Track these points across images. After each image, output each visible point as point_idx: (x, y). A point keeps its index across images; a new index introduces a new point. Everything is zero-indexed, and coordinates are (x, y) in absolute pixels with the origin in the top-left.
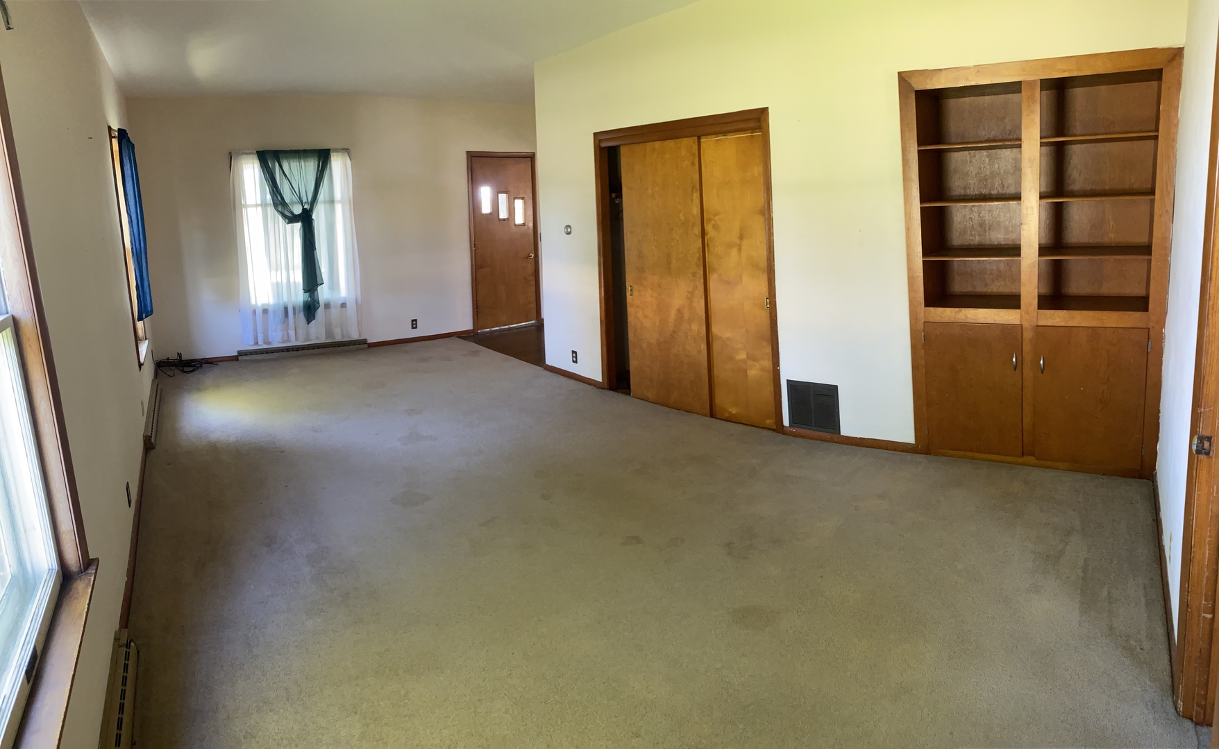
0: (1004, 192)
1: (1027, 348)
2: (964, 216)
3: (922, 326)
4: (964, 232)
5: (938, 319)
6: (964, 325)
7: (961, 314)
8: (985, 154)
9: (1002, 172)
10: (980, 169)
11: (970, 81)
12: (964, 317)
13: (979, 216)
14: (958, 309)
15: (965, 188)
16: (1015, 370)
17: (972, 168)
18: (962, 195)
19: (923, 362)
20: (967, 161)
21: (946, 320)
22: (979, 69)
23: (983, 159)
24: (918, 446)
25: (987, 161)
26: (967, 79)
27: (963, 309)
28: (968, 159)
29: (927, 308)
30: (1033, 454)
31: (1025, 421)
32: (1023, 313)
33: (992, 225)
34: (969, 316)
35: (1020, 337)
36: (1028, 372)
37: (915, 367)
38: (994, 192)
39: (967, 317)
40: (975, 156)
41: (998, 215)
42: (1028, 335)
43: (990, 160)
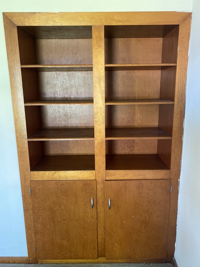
0: (78, 97)
1: (100, 194)
2: (54, 110)
3: (29, 183)
4: (55, 119)
5: (40, 179)
6: (58, 182)
7: (56, 175)
8: (66, 74)
9: (76, 85)
10: (63, 82)
11: (57, 23)
12: (58, 177)
13: (64, 110)
14: (53, 172)
15: (54, 94)
16: (92, 208)
17: (58, 82)
18: (52, 98)
19: (31, 207)
20: (55, 77)
21: (46, 179)
22: (62, 15)
23: (65, 77)
24: (29, 259)
25: (67, 78)
26: (54, 21)
27: (57, 172)
28: (55, 76)
29: (32, 172)
30: (104, 256)
31: (100, 237)
32: (97, 172)
33: (72, 115)
34: (61, 176)
35: (95, 188)
36: (101, 209)
37: (26, 210)
38: (72, 97)
39: (60, 177)
40: (59, 75)
41: (75, 110)
42: (100, 186)
43: (69, 78)
